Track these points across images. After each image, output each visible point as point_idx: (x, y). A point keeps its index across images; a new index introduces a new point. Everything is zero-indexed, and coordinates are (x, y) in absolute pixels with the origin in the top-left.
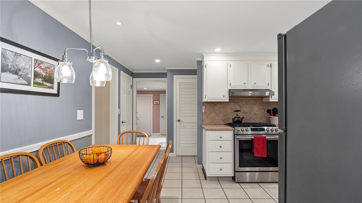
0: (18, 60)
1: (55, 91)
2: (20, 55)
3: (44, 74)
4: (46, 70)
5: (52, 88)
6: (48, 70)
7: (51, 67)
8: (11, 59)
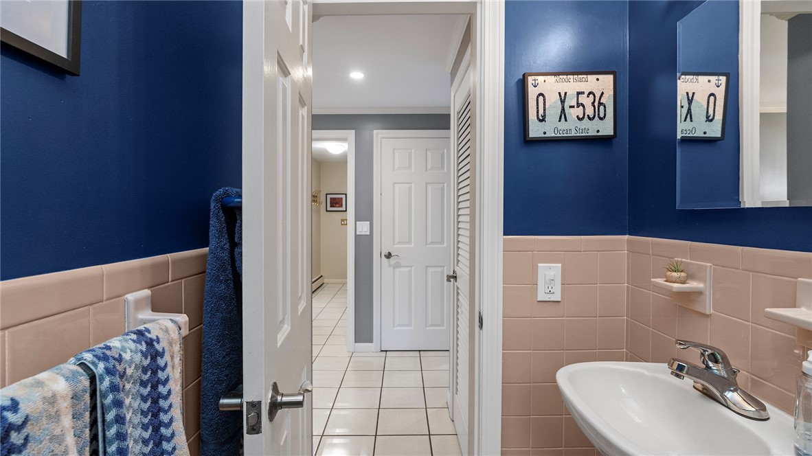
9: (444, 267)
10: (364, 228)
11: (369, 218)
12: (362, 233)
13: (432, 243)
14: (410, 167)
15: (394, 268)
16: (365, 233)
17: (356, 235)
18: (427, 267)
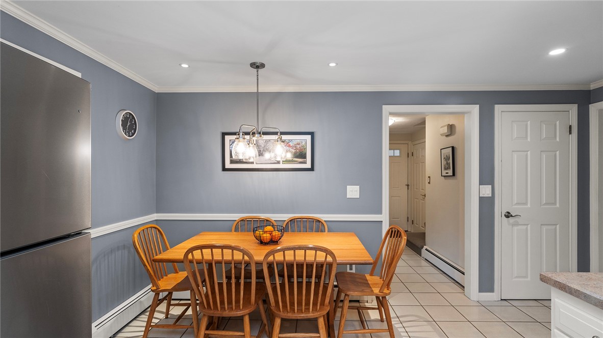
0: (268, 145)
1: (308, 165)
2: (270, 140)
3: (294, 151)
4: (295, 147)
5: (305, 163)
6: (298, 146)
7: (302, 142)
8: (263, 146)
9: (556, 225)
10: (486, 191)
11: (492, 183)
12: (485, 196)
13: (546, 204)
14: (526, 137)
15: (512, 227)
16: (487, 196)
17: (480, 197)
18: (541, 225)
